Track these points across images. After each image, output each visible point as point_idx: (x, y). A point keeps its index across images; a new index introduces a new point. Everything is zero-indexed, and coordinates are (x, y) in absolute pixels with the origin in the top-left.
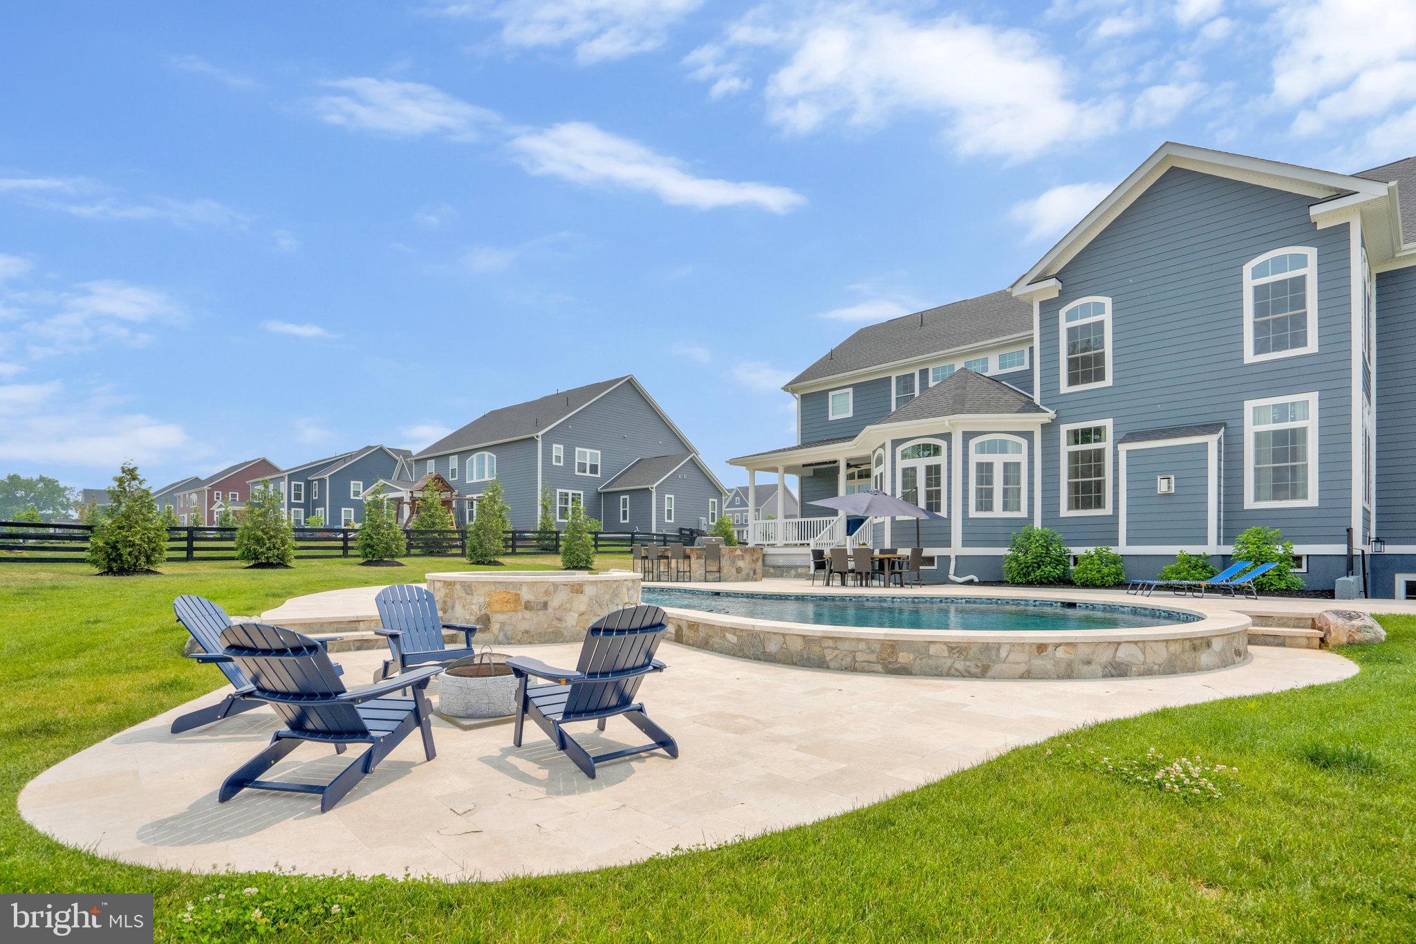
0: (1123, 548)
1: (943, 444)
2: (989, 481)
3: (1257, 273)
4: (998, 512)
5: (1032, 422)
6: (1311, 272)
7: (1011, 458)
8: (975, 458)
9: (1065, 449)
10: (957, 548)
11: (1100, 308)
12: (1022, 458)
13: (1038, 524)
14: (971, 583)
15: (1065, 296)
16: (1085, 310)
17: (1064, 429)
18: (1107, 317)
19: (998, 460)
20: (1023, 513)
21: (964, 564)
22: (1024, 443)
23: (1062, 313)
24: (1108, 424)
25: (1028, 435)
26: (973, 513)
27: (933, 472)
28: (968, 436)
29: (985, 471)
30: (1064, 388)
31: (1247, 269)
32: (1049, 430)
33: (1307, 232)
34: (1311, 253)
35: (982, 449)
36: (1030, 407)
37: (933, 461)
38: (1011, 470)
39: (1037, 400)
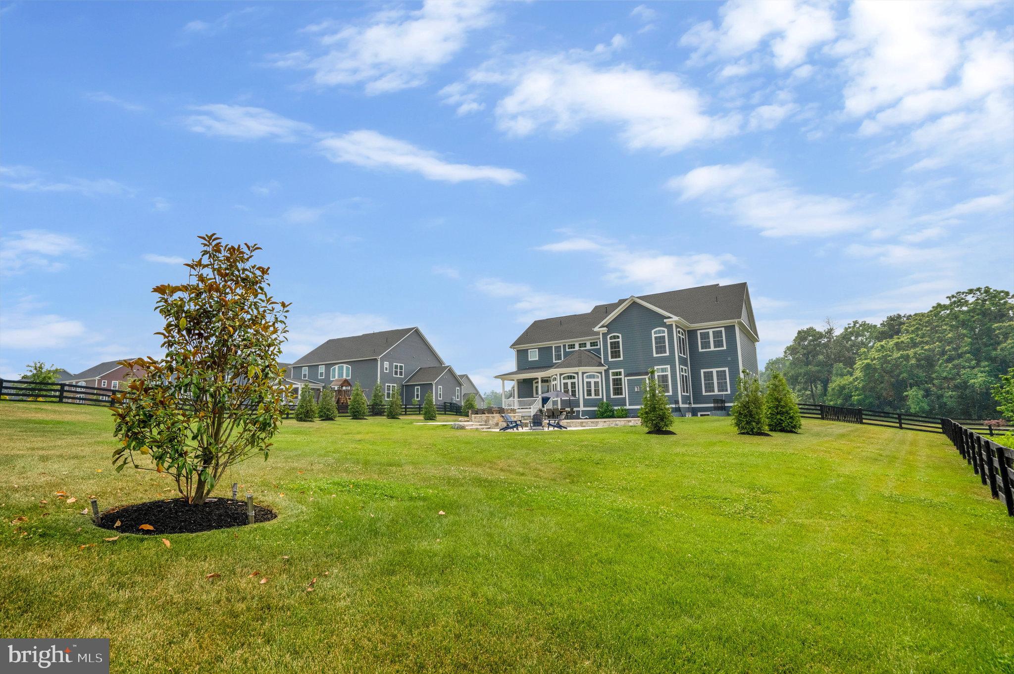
0: (628, 407)
1: (576, 376)
2: (590, 387)
3: (655, 333)
4: (593, 396)
5: (602, 369)
6: (666, 334)
7: (596, 380)
8: (586, 380)
9: (611, 377)
10: (582, 408)
11: (618, 337)
12: (599, 380)
13: (605, 400)
14: (587, 418)
15: (609, 332)
16: (615, 337)
17: (611, 371)
18: (620, 340)
19: (592, 381)
20: (600, 397)
21: (585, 413)
22: (600, 375)
23: (608, 337)
24: (622, 370)
25: (601, 373)
26: (586, 397)
27: (573, 384)
28: (583, 373)
29: (589, 383)
30: (610, 360)
31: (653, 331)
32: (607, 371)
33: (664, 325)
34: (666, 330)
35: (587, 377)
36: (600, 365)
37: (573, 380)
38: (596, 383)
39: (603, 363)
